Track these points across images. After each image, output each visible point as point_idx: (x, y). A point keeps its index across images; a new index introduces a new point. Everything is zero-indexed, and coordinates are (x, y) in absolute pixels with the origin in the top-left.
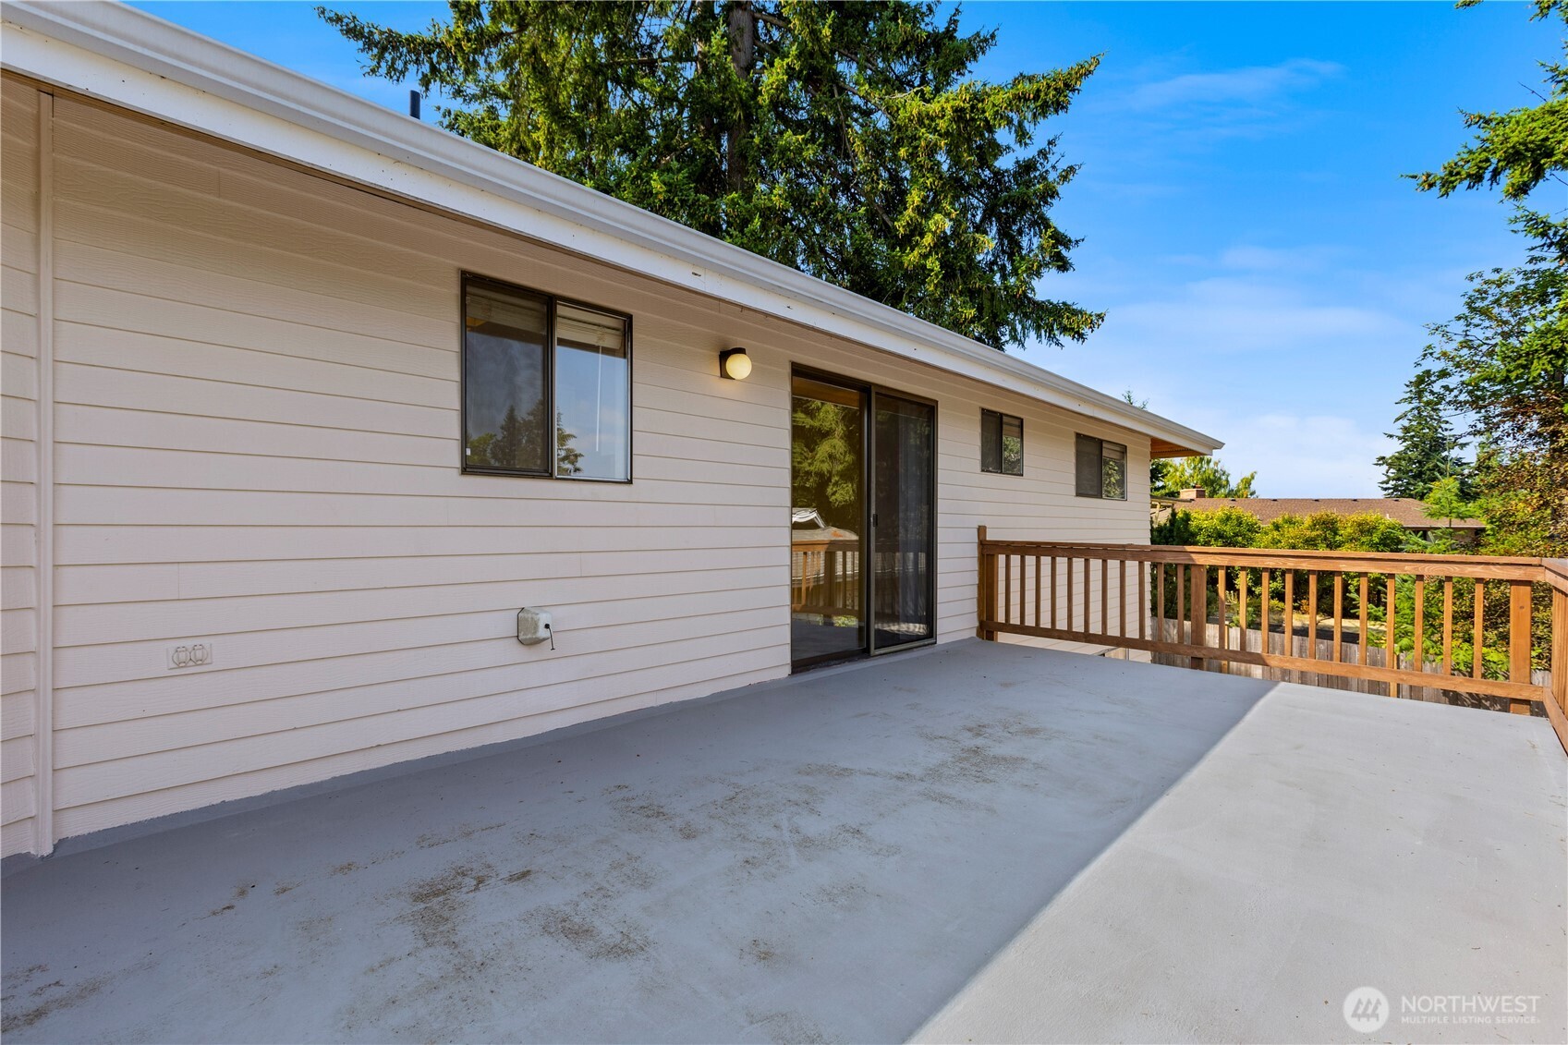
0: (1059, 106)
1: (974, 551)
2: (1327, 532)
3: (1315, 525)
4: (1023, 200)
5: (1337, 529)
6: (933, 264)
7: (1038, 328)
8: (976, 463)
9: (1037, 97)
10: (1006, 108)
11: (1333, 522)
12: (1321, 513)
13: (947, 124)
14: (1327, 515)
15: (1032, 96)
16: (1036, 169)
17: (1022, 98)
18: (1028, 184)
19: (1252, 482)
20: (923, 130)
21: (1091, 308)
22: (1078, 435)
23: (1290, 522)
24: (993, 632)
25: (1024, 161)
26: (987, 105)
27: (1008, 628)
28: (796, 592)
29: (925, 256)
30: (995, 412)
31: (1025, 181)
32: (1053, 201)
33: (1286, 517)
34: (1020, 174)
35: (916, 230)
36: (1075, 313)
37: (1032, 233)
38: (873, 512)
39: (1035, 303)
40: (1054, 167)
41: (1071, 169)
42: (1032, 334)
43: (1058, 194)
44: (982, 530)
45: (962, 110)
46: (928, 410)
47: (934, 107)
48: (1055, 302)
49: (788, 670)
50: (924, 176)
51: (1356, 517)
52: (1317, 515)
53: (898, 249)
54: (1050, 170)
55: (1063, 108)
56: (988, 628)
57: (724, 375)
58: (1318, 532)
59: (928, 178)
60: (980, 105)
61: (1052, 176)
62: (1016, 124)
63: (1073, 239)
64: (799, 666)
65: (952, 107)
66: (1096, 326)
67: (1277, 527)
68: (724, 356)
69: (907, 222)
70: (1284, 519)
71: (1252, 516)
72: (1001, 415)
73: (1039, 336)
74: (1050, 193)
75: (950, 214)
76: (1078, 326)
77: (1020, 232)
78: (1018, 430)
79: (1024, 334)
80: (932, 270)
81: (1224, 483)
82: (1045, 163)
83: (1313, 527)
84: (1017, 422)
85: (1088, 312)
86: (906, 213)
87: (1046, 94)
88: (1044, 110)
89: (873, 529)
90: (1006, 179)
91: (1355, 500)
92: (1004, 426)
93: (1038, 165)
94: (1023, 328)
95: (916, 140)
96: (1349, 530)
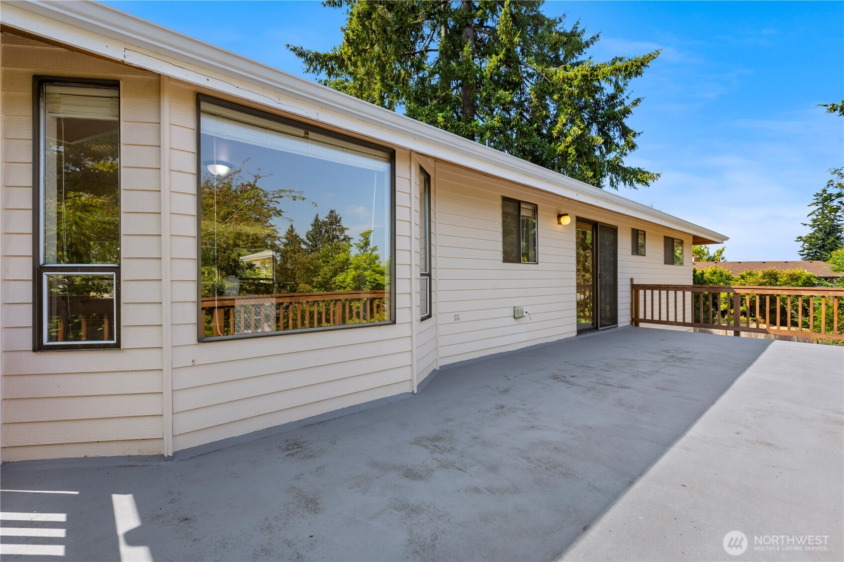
0: (638, 73)
1: (629, 288)
2: (772, 278)
3: (765, 276)
4: (614, 116)
5: (777, 278)
6: (572, 150)
7: (625, 180)
8: (630, 252)
9: (626, 70)
10: (610, 75)
11: (775, 274)
12: (768, 269)
13: (578, 83)
14: (772, 271)
15: (623, 69)
16: (617, 98)
17: (619, 70)
18: (614, 106)
19: (723, 252)
20: (566, 85)
21: (653, 171)
22: (665, 237)
23: (750, 274)
24: (638, 323)
25: (611, 94)
26: (600, 73)
27: (645, 321)
28: (578, 303)
29: (568, 147)
30: (636, 229)
31: (612, 105)
32: (629, 115)
33: (748, 272)
34: (608, 101)
35: (562, 134)
36: (644, 173)
37: (615, 130)
38: (599, 273)
39: (623, 168)
40: (627, 97)
41: (639, 100)
42: (622, 183)
43: (631, 112)
44: (632, 280)
45: (586, 75)
46: (614, 230)
47: (571, 74)
48: (634, 168)
49: (576, 333)
50: (566, 108)
51: (789, 271)
52: (766, 270)
53: (553, 143)
54: (625, 99)
55: (639, 74)
56: (635, 321)
57: (560, 223)
58: (767, 280)
59: (568, 109)
60: (595, 73)
61: (627, 103)
62: (614, 82)
63: (637, 132)
64: (580, 332)
65: (581, 74)
66: (656, 179)
67: (743, 277)
68: (560, 216)
69: (558, 130)
70: (747, 273)
71: (728, 272)
72: (638, 230)
73: (625, 184)
74: (626, 112)
75: (579, 126)
76: (646, 180)
77: (609, 130)
78: (643, 236)
79: (617, 183)
80: (571, 154)
81: (706, 252)
82: (622, 95)
83: (764, 277)
84: (643, 233)
85: (652, 173)
86: (558, 126)
87: (631, 68)
88: (630, 75)
89: (599, 279)
90: (601, 103)
91: (786, 262)
92: (639, 235)
93: (618, 96)
94: (617, 180)
95: (562, 90)
96: (784, 279)
